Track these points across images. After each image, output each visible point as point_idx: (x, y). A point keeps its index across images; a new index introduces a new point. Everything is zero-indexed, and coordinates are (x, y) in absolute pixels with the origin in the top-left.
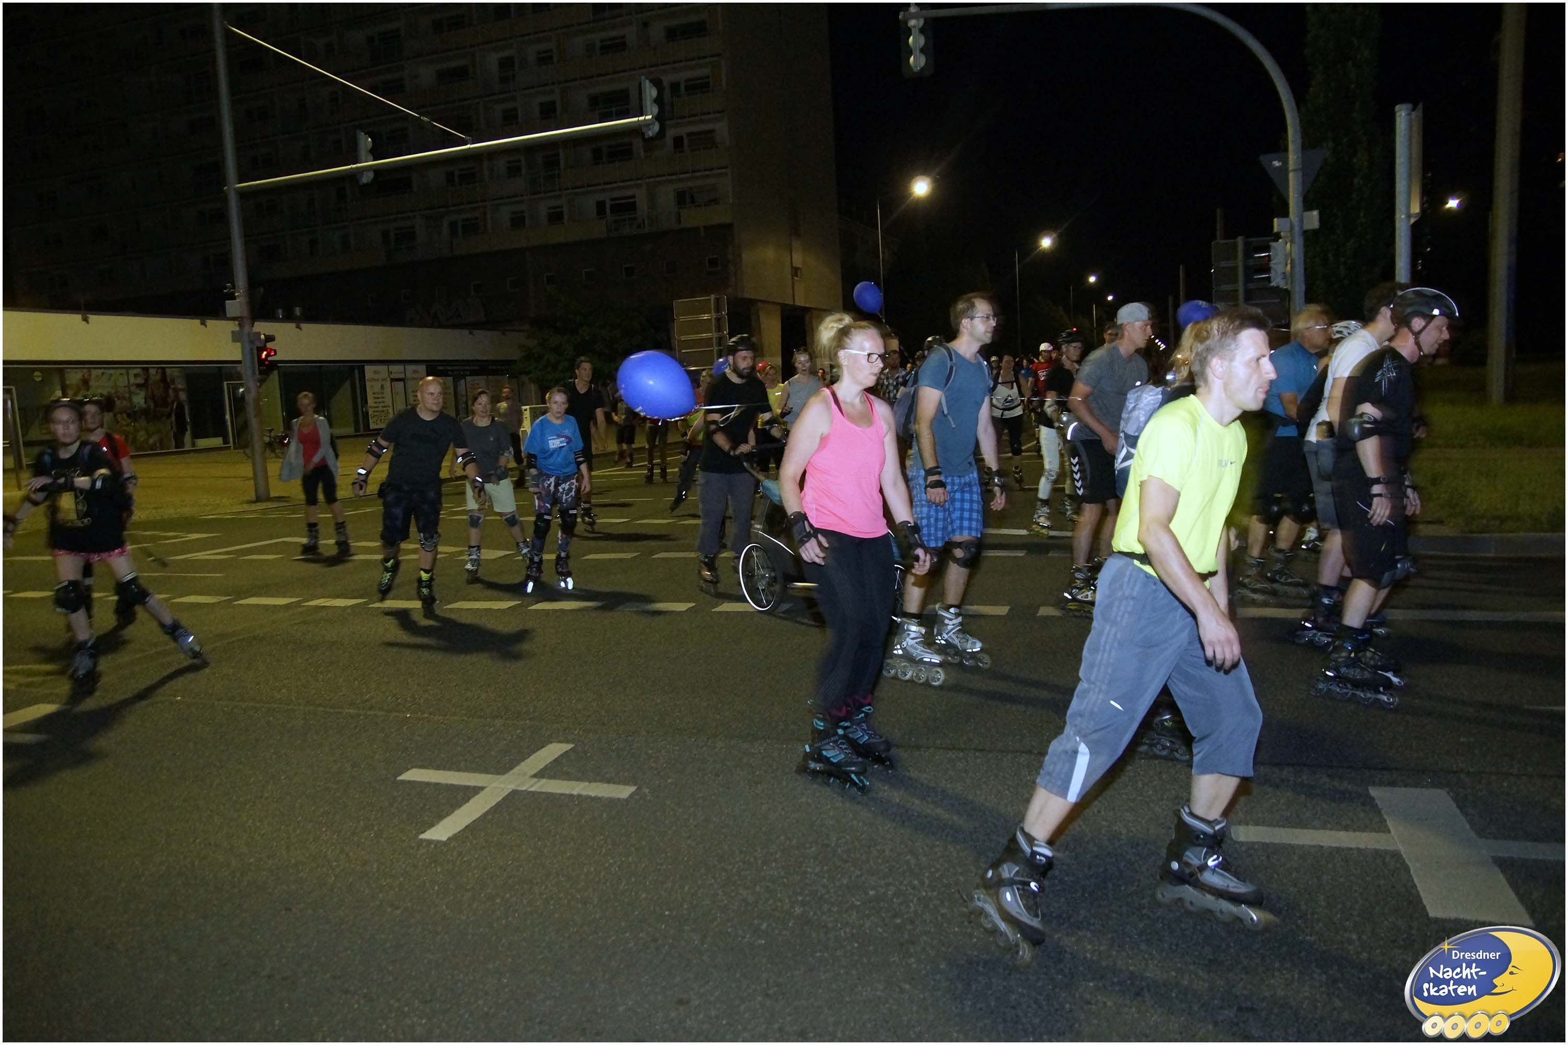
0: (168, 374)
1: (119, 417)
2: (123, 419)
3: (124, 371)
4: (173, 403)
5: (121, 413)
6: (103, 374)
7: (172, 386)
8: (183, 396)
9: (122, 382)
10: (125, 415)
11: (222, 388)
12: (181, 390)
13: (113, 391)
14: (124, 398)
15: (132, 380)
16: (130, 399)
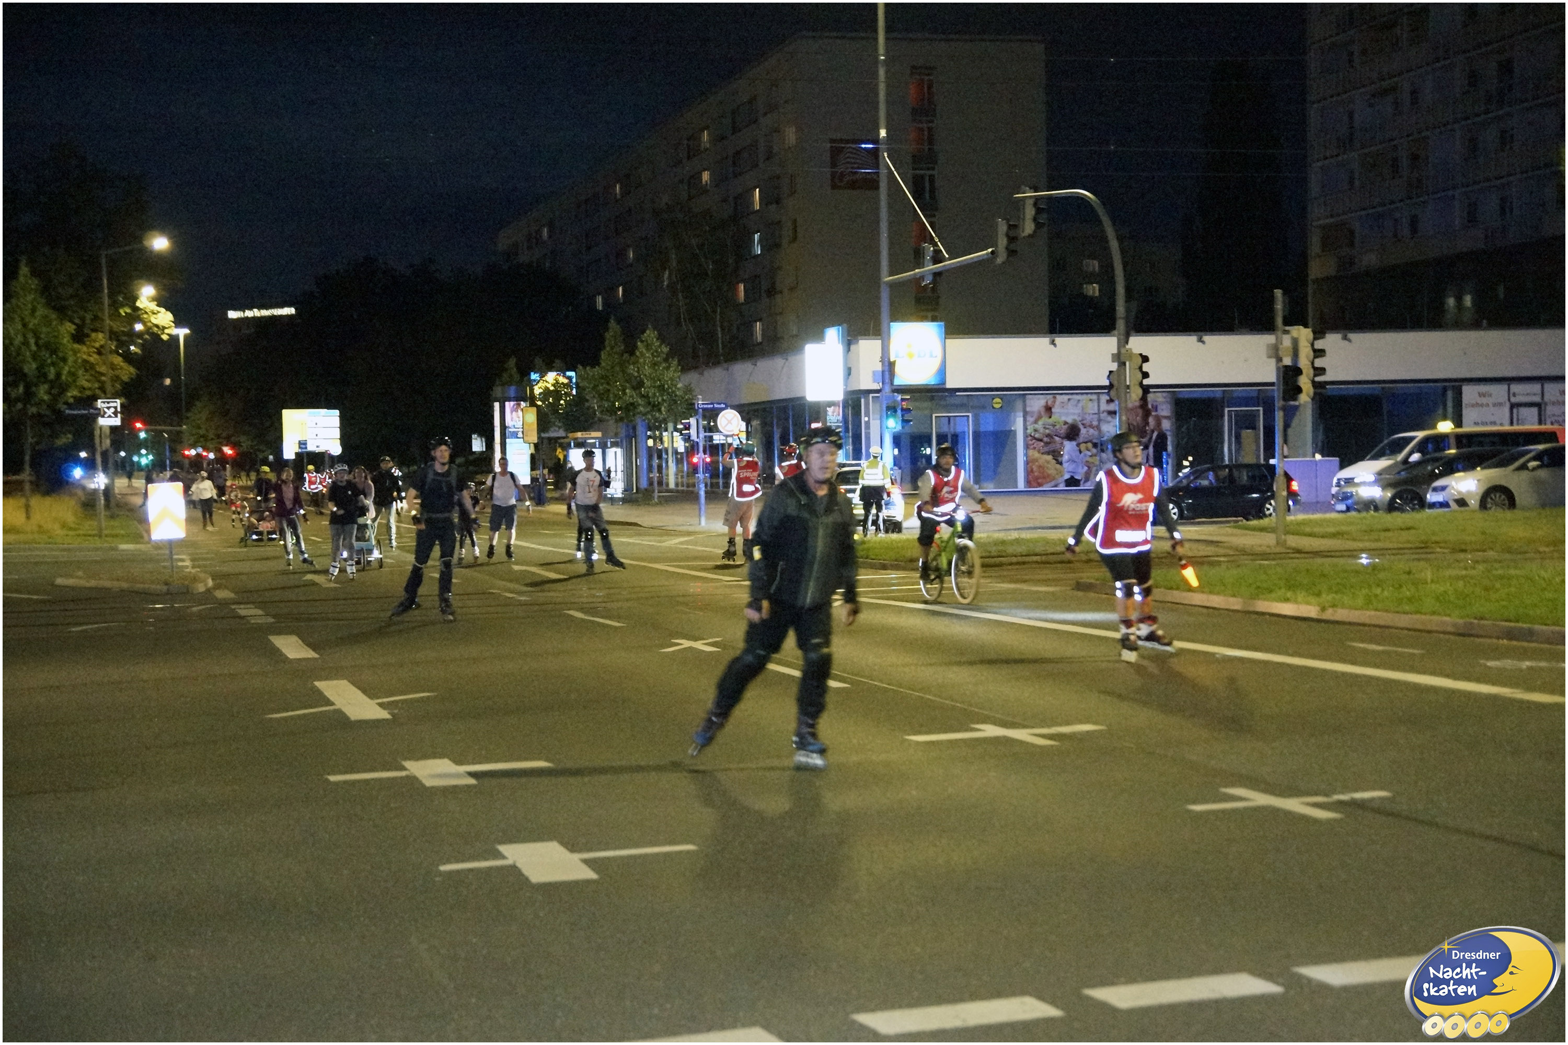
0: (1149, 399)
1: (1083, 446)
2: (1088, 450)
3: (1094, 397)
4: (1153, 431)
5: (1086, 443)
6: (1069, 400)
7: (1153, 413)
8: (1166, 425)
9: (1092, 408)
10: (1090, 445)
11: (1222, 416)
12: (1166, 417)
13: (1078, 419)
14: (1091, 426)
15: (1104, 406)
16: (1098, 428)
